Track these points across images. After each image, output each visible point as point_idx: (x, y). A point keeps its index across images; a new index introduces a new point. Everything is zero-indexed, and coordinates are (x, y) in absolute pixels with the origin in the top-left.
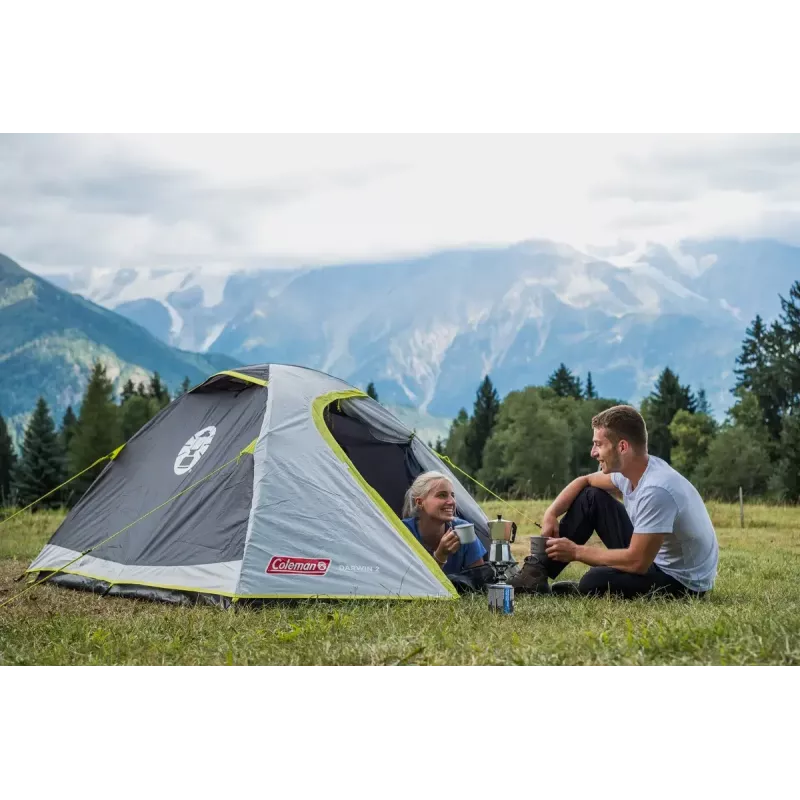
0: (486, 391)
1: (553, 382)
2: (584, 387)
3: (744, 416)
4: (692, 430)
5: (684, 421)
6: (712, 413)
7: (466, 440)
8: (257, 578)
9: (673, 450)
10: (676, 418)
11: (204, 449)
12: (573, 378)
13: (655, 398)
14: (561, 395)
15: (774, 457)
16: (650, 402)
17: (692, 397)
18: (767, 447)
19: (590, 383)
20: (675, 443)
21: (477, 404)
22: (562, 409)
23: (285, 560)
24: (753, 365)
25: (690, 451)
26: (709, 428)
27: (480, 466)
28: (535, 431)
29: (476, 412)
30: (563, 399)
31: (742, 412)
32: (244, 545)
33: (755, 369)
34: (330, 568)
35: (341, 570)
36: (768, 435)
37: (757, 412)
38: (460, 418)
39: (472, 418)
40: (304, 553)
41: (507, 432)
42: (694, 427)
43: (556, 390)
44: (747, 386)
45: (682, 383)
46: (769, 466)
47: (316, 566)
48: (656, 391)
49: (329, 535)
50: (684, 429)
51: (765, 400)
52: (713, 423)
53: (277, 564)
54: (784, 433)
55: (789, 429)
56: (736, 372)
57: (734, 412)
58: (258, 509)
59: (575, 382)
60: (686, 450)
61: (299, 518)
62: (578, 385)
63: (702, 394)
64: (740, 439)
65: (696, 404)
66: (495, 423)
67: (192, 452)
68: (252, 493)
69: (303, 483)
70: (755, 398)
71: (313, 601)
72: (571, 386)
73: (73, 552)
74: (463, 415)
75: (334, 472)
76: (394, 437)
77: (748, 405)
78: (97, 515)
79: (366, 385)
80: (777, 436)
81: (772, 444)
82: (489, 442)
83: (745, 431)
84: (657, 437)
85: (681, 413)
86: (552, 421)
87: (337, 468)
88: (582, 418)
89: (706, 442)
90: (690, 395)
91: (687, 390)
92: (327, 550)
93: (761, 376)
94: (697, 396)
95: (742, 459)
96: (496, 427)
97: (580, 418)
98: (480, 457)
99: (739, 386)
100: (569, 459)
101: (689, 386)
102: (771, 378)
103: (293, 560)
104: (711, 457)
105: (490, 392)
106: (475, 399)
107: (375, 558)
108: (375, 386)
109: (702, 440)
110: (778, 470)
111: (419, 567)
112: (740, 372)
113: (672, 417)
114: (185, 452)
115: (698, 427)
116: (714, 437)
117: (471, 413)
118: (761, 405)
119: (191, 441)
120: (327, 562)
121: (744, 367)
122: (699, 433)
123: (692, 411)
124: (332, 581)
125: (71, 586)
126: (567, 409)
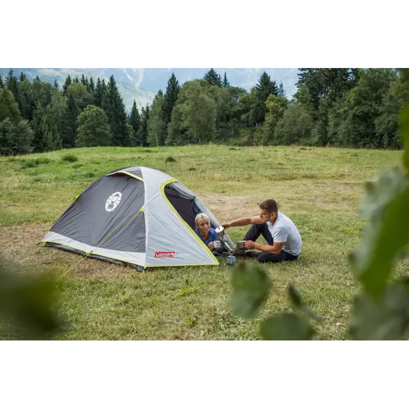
0: (173, 81)
1: (207, 77)
2: (222, 80)
3: (301, 98)
4: (276, 104)
5: (272, 100)
6: (286, 96)
7: (162, 107)
8: (151, 259)
9: (266, 114)
10: (268, 98)
11: (118, 202)
12: (217, 75)
13: (258, 87)
14: (211, 84)
15: (315, 119)
16: (256, 89)
17: (277, 87)
18: (312, 114)
19: (226, 78)
20: (268, 111)
21: (168, 88)
22: (212, 92)
23: (160, 253)
24: (307, 71)
25: (275, 115)
26: (284, 104)
27: (170, 121)
28: (199, 105)
29: (167, 92)
30: (212, 87)
31: (301, 96)
32: (145, 247)
33: (308, 73)
34: (175, 255)
35: (179, 256)
36: (313, 108)
37: (308, 96)
38: (158, 95)
39: (165, 96)
40: (166, 249)
41: (185, 104)
42: (277, 103)
43: (208, 81)
44: (304, 82)
45: (272, 80)
46: (312, 124)
47: (170, 254)
48: (259, 84)
49: (174, 243)
50: (272, 104)
51: (312, 89)
52: (286, 101)
53: (157, 254)
54: (320, 107)
55: (323, 106)
56: (298, 75)
57: (296, 96)
58: (149, 234)
59: (218, 77)
60: (272, 114)
61: (163, 237)
62: (219, 79)
63: (281, 86)
64: (299, 109)
65: (278, 91)
66: (177, 98)
67: (113, 202)
68: (145, 227)
69: (163, 223)
70: (307, 89)
71: (172, 267)
72: (216, 79)
73: (63, 236)
74: (160, 93)
75: (172, 217)
76: (188, 197)
77: (304, 93)
78: (71, 222)
79: (109, 77)
80: (316, 108)
81: (314, 112)
82: (174, 108)
83: (302, 105)
84: (259, 107)
85: (271, 95)
86: (207, 99)
87: (172, 214)
88: (222, 97)
89: (283, 111)
90: (275, 86)
91: (274, 83)
92: (174, 248)
93: (311, 77)
94: (279, 87)
95: (299, 120)
96: (178, 100)
97: (220, 97)
98: (170, 116)
99: (299, 82)
100: (215, 119)
101: (275, 82)
102: (315, 79)
103: (162, 253)
104: (285, 118)
105: (175, 82)
106: (167, 86)
107: (190, 250)
108: (114, 77)
109: (281, 110)
110: (316, 126)
111: (205, 253)
112: (301, 75)
113: (266, 98)
114: (109, 202)
115: (279, 103)
116: (287, 108)
117: (164, 92)
118: (310, 93)
119: (111, 197)
120: (174, 253)
121: (302, 72)
122: (279, 106)
123: (276, 94)
124: (177, 260)
125: (65, 250)
126: (215, 92)
